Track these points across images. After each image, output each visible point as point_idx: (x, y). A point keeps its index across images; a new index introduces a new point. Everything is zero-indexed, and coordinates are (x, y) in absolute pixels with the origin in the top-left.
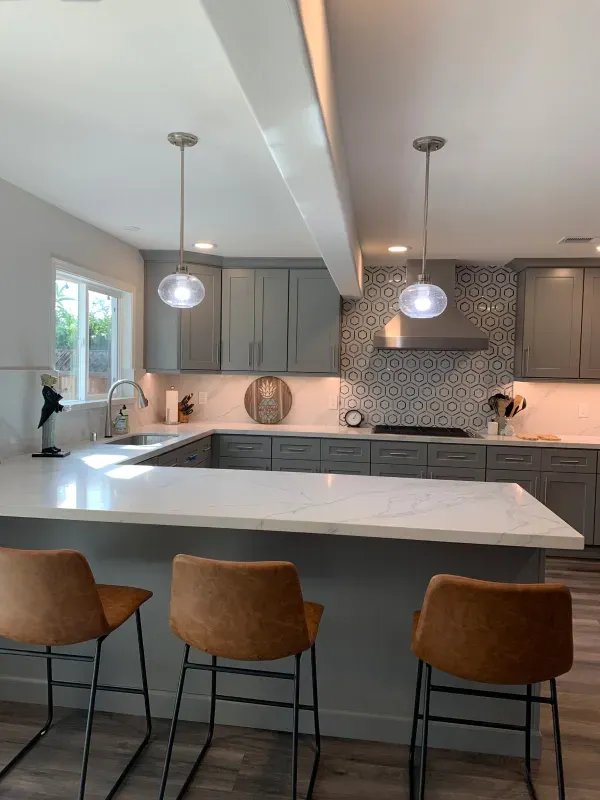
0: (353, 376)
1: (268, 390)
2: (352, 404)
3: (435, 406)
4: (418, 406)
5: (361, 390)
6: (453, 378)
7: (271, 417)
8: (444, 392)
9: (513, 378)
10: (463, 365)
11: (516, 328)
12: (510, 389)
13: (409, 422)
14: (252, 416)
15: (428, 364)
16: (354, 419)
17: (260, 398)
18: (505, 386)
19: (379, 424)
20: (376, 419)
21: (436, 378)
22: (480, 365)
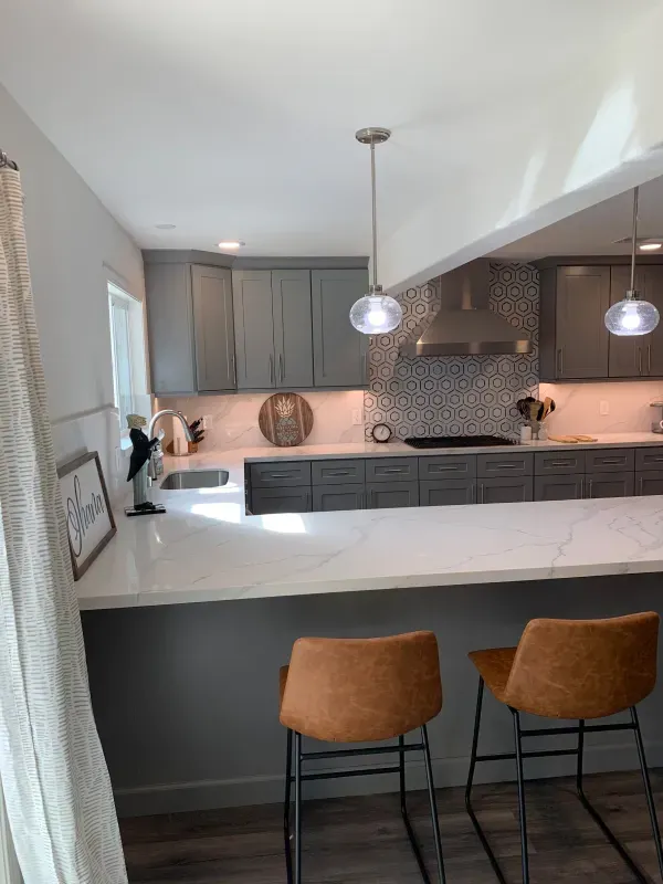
0: (377, 387)
1: (285, 408)
2: (377, 417)
3: (463, 414)
4: (446, 415)
5: (386, 402)
6: (480, 384)
7: (291, 438)
8: (472, 399)
9: (538, 380)
10: (490, 369)
11: (540, 328)
12: (535, 392)
13: (438, 433)
14: (269, 439)
15: (455, 369)
16: (382, 434)
17: (277, 418)
18: (531, 389)
19: (407, 436)
20: (404, 431)
21: (463, 384)
22: (506, 368)
